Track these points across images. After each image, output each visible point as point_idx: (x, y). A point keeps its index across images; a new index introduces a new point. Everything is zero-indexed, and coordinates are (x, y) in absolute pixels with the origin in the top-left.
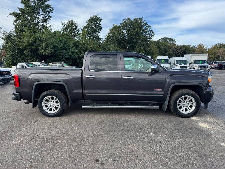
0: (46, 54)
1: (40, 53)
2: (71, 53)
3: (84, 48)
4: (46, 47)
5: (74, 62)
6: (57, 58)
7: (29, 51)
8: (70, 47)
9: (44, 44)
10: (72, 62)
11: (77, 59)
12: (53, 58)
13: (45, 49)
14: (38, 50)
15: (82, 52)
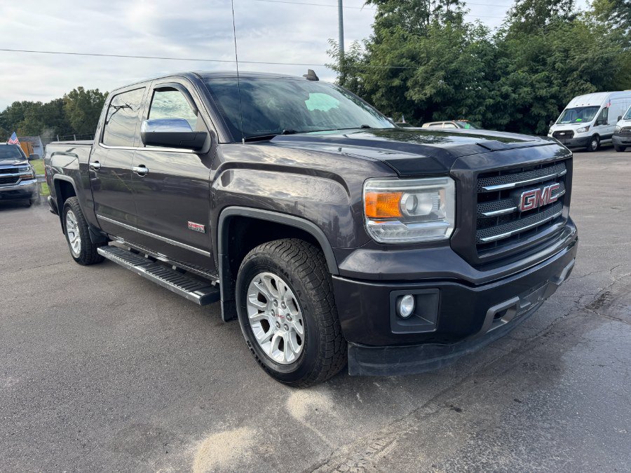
0: (424, 97)
1: (408, 98)
2: (506, 89)
3: (561, 65)
4: (427, 79)
5: (519, 116)
6: (460, 107)
7: (382, 96)
8: (511, 67)
9: (421, 69)
10: (511, 115)
11: (531, 105)
12: (449, 110)
13: (423, 86)
14: (407, 89)
15: (557, 79)
